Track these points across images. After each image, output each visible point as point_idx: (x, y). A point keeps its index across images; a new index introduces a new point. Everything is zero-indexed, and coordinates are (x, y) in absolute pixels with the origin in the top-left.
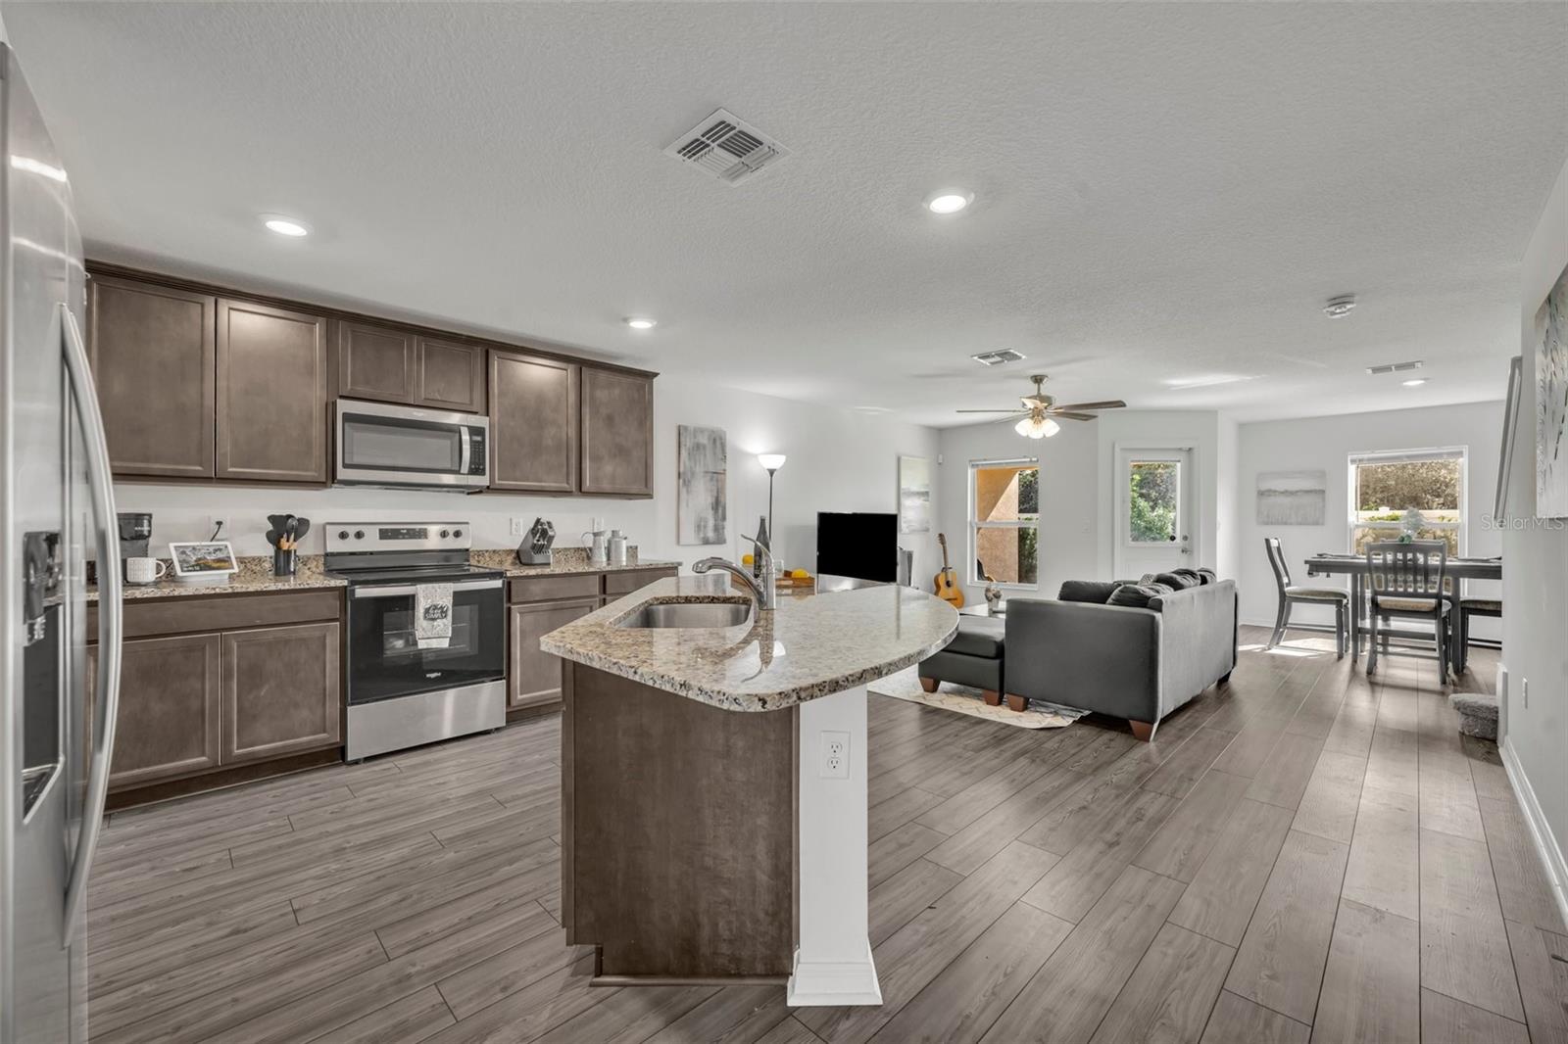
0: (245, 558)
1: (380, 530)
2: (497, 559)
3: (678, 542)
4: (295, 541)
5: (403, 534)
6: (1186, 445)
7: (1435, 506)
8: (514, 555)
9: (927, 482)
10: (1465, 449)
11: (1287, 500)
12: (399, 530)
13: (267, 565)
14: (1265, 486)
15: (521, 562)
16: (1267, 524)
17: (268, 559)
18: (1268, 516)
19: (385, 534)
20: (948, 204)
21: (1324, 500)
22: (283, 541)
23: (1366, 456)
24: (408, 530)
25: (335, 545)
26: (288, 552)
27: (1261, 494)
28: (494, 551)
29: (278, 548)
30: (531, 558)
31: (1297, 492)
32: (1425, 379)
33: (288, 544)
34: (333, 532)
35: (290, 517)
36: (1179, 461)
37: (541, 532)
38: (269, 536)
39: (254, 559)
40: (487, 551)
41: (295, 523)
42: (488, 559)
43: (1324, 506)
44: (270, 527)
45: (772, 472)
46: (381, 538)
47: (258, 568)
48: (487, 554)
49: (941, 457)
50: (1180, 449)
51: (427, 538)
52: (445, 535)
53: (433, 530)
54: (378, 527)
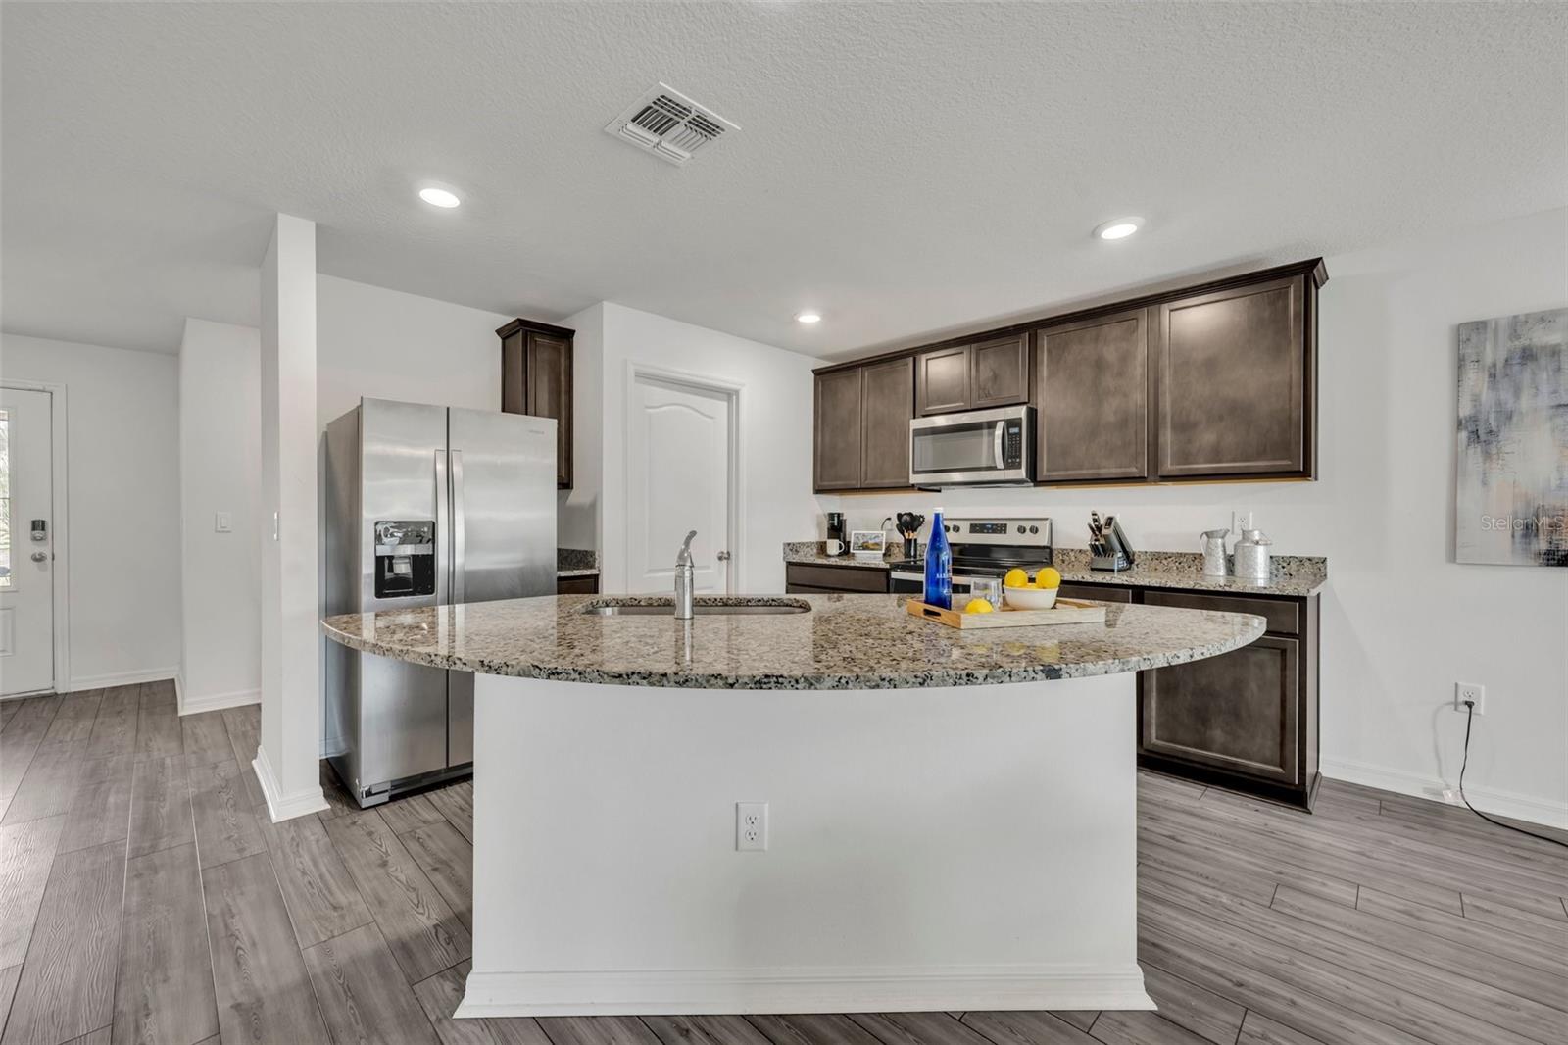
1: (972, 525)
3: (1453, 558)
5: (988, 529)
12: (984, 525)
19: (975, 529)
24: (992, 525)
28: (1080, 551)
40: (1072, 550)
42: (1073, 559)
46: (971, 532)
48: (1072, 554)
51: (1005, 533)
52: (1022, 530)
53: (1012, 527)
54: (969, 522)
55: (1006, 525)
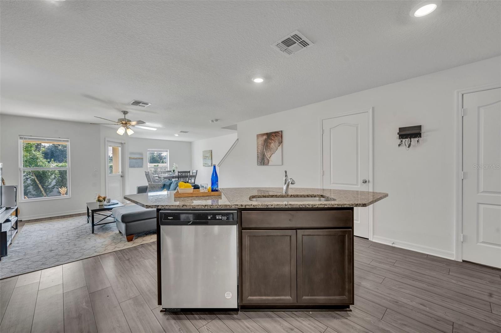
6: (123, 142)
7: (161, 162)
10: (168, 150)
11: (134, 161)
18: (132, 165)
20: (259, 80)
21: (142, 160)
23: (151, 150)
27: (130, 159)
31: (137, 158)
32: (179, 135)
43: (142, 162)
50: (121, 143)
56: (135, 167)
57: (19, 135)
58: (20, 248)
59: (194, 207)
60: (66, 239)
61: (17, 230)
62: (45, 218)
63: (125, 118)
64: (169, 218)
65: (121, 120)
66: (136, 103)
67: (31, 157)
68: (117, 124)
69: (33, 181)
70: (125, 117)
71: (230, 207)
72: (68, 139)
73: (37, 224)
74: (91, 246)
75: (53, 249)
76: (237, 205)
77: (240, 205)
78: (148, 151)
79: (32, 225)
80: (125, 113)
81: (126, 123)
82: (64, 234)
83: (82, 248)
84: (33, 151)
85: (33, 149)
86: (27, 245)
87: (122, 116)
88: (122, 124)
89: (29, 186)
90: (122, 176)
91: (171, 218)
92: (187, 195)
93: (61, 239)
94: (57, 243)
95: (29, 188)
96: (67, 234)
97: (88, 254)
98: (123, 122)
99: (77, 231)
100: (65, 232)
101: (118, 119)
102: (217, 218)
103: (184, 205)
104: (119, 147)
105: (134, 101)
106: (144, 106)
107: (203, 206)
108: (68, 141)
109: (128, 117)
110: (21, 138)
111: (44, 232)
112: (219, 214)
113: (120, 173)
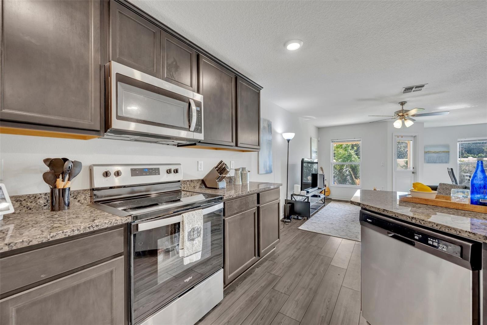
0: (20, 197)
1: (132, 170)
2: (192, 185)
3: (258, 173)
4: (69, 180)
5: (145, 172)
6: (414, 135)
8: (200, 182)
9: (317, 148)
11: (435, 155)
13: (42, 201)
14: (427, 150)
15: (206, 187)
16: (428, 163)
17: (43, 196)
18: (428, 160)
19: (135, 172)
21: (449, 154)
22: (59, 180)
23: (463, 140)
25: (99, 182)
26: (64, 190)
27: (426, 153)
28: (191, 181)
29: (54, 188)
30: (217, 184)
31: (439, 152)
33: (64, 183)
34: (98, 172)
35: (65, 160)
36: (412, 140)
37: (221, 169)
38: (45, 177)
39: (29, 197)
40: (188, 181)
41: (70, 165)
42: (188, 186)
43: (449, 157)
44: (47, 169)
45: (288, 141)
47: (34, 204)
49: (319, 138)
50: (412, 136)
51: (159, 174)
52: (169, 172)
53: (163, 169)
54: (129, 168)
55: (159, 168)
56: (437, 163)
57: (332, 140)
58: (319, 216)
59: (397, 216)
60: (345, 220)
61: (324, 204)
62: (343, 200)
63: (403, 110)
64: (368, 220)
65: (397, 113)
66: (408, 90)
67: (348, 154)
68: (394, 117)
69: (349, 172)
70: (402, 108)
71: (458, 233)
72: (361, 138)
73: (336, 203)
74: (357, 231)
75: (333, 223)
76: (474, 234)
77: (480, 235)
78: (459, 141)
79: (334, 203)
80: (402, 104)
81: (402, 115)
82: (347, 215)
83: (350, 230)
84: (349, 150)
85: (350, 148)
86: (324, 215)
87: (399, 108)
88: (399, 117)
89: (347, 176)
90: (413, 173)
91: (370, 220)
92: (417, 201)
93: (342, 218)
94: (338, 220)
95: (347, 177)
96: (348, 215)
97: (350, 236)
98: (400, 114)
99: (356, 216)
100: (348, 214)
101: (395, 112)
102: (430, 242)
103: (385, 210)
104: (410, 140)
105: (404, 89)
106: (421, 90)
107: (409, 217)
108: (361, 140)
109: (405, 107)
110: (332, 142)
111: (337, 210)
112: (435, 238)
113: (412, 169)
